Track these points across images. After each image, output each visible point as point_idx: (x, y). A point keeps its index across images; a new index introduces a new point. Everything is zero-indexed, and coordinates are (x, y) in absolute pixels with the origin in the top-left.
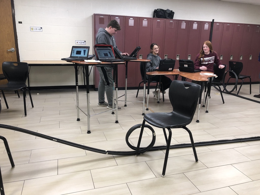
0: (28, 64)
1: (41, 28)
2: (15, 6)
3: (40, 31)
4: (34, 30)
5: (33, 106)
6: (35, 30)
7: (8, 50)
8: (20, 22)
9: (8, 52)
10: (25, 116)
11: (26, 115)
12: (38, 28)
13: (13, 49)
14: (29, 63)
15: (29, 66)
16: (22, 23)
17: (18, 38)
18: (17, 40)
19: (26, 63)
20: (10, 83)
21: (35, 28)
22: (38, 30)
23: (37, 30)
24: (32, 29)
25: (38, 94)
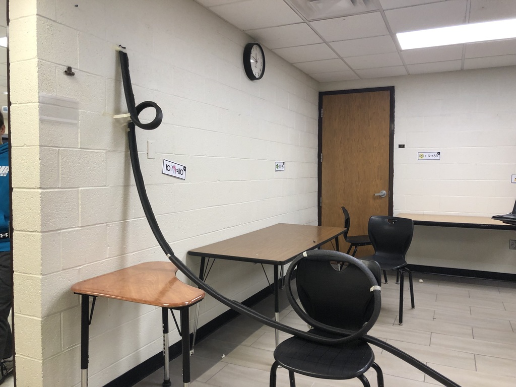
0: (414, 221)
1: (439, 153)
2: (396, 119)
3: (436, 158)
4: (425, 158)
5: (413, 306)
6: (427, 158)
7: (376, 195)
8: (401, 146)
9: (375, 198)
10: (399, 325)
11: (401, 321)
12: (431, 154)
13: (384, 192)
14: (414, 219)
15: (414, 224)
16: (404, 147)
17: (394, 174)
18: (393, 176)
19: (410, 220)
20: (377, 253)
21: (427, 154)
22: (433, 158)
23: (431, 158)
24: (422, 156)
25: (421, 280)
